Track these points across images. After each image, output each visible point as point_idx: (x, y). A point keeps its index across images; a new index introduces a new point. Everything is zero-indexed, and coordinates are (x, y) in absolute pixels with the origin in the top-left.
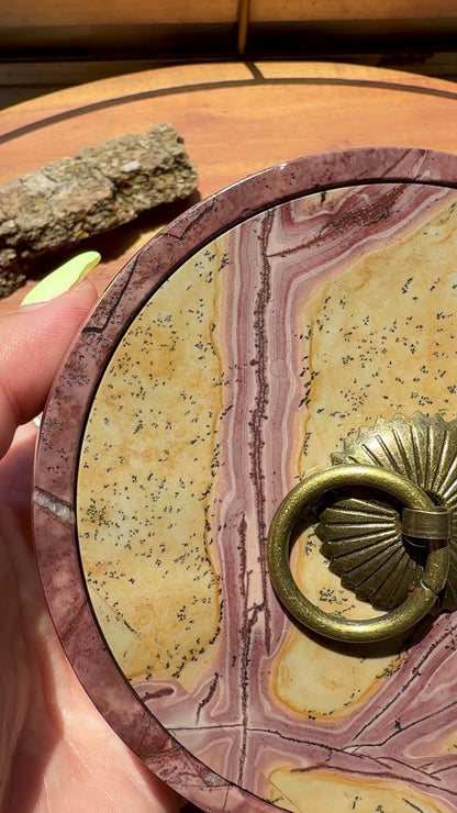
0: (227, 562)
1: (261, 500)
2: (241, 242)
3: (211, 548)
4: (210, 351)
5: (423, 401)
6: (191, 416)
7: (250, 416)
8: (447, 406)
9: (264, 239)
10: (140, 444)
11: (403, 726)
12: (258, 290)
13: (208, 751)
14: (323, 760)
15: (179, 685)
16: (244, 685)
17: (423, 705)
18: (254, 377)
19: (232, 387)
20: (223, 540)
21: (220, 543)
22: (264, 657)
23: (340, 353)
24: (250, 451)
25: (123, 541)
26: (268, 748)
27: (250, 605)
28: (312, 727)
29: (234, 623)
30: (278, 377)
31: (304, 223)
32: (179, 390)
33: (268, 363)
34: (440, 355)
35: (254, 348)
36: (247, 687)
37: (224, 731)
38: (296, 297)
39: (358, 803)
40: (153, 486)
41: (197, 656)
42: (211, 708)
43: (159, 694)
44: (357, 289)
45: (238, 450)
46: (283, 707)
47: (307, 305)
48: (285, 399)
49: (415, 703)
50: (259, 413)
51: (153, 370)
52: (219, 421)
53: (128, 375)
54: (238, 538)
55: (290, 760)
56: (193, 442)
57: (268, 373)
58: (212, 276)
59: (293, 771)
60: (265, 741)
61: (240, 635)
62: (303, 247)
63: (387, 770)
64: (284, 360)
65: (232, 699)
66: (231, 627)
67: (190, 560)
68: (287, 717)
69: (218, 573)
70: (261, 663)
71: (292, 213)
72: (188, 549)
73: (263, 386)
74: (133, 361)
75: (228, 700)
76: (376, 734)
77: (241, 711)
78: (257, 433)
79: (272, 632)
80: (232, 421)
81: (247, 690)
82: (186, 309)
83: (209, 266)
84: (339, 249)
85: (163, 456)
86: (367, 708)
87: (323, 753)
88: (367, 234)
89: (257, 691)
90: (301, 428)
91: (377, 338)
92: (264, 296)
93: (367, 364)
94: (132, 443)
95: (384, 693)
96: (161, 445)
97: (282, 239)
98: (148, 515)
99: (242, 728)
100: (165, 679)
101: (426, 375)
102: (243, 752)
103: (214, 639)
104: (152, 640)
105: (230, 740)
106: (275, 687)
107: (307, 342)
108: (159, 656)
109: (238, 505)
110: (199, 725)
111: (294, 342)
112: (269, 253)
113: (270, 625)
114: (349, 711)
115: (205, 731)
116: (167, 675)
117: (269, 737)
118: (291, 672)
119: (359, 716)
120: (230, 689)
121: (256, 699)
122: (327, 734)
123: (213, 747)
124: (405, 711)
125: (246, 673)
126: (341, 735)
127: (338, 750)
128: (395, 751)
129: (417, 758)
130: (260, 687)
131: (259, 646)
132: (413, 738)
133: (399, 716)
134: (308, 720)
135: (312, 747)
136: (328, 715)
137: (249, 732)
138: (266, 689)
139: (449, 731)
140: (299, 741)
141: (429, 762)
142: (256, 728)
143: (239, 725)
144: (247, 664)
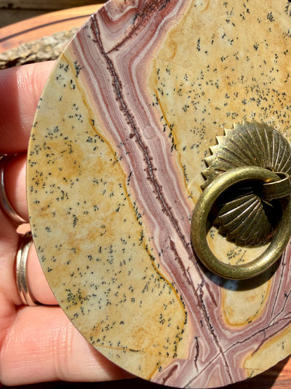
0: (173, 272)
1: (175, 222)
2: (83, 49)
3: (161, 270)
4: (98, 141)
6: (108, 193)
7: (145, 173)
8: (245, 113)
9: (98, 41)
10: (82, 232)
11: (288, 294)
12: (111, 82)
13: (210, 379)
14: (262, 338)
15: (179, 360)
16: (212, 332)
18: (136, 147)
19: (125, 160)
20: (165, 260)
21: (164, 263)
22: (216, 310)
23: (180, 106)
24: (156, 196)
25: (104, 303)
26: (237, 354)
27: (196, 287)
28: (252, 327)
29: (192, 303)
30: (151, 138)
31: (120, 20)
32: (90, 179)
33: (141, 132)
34: (231, 83)
35: (127, 125)
36: (214, 332)
37: (213, 363)
38: (137, 76)
39: (284, 344)
40: (105, 255)
41: (180, 336)
42: (201, 357)
43: (170, 374)
44: (172, 57)
45: (148, 199)
46: (235, 328)
47: (147, 81)
48: (161, 151)
49: (288, 279)
50: (150, 169)
51: (65, 173)
52: (128, 187)
53: (48, 188)
54: (172, 253)
55: (249, 350)
56: (118, 210)
57: (144, 139)
58: (74, 83)
59: (252, 355)
60: (234, 352)
61: (198, 307)
62: (127, 38)
64: (150, 125)
65: (209, 343)
66: (192, 306)
67: (152, 285)
68: (239, 331)
69: (170, 281)
70: (215, 313)
71: (109, 14)
72: (147, 280)
73: (144, 148)
74: (45, 174)
75: (208, 346)
76: (279, 307)
77: (217, 346)
78: (154, 182)
79: (213, 293)
80: (136, 183)
82: (66, 116)
83: (67, 76)
84: (150, 32)
85: (102, 231)
86: (271, 298)
87: (261, 335)
88: (163, 17)
89: (220, 330)
90: (179, 165)
91: (196, 87)
92: (117, 86)
93: (197, 106)
94: (75, 235)
95: (275, 285)
96: (97, 224)
97: (111, 37)
98: (111, 275)
99: (221, 355)
100: (170, 362)
101: (229, 100)
102: (227, 366)
103: (186, 320)
104: (152, 348)
105: (218, 366)
106: (227, 320)
107: (158, 107)
108: (160, 353)
109: (164, 234)
110: (200, 372)
111: (150, 109)
112: (106, 51)
113: (211, 290)
114: (264, 305)
115: (203, 373)
116: (170, 360)
117: (235, 348)
118: (231, 307)
119: (269, 304)
120: (206, 339)
121: (221, 334)
122: (260, 324)
123: (212, 376)
124: (286, 287)
125: (210, 325)
126: (265, 319)
127: (267, 328)
128: (289, 308)
130: (220, 326)
131: (211, 305)
133: (285, 290)
134: (249, 324)
135: (255, 336)
136: (256, 315)
137: (225, 354)
138: (223, 325)
140: (249, 338)
142: (227, 349)
143: (219, 354)
144: (209, 320)
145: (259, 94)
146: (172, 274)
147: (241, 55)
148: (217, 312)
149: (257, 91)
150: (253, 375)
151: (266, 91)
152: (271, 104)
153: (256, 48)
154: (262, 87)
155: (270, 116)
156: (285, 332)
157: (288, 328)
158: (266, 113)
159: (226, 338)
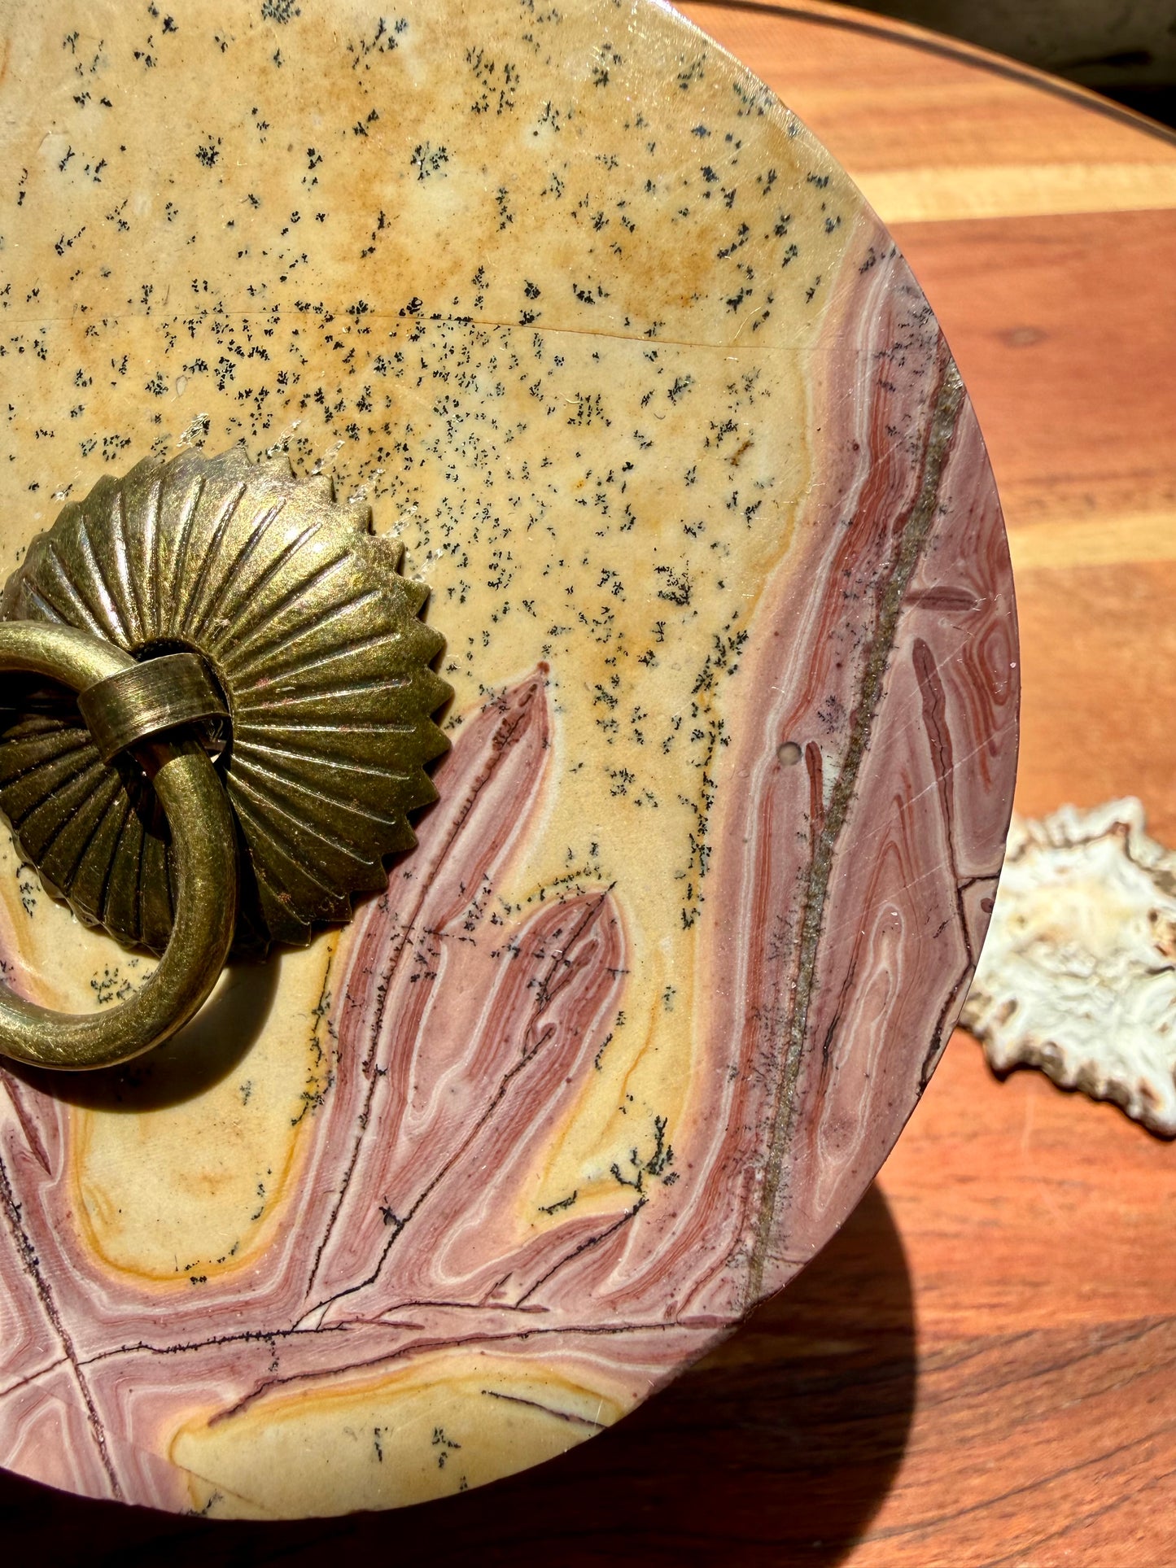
5: (111, 449)
8: (163, 429)
11: (401, 1213)
13: (27, 1444)
14: (263, 1369)
16: (33, 1267)
17: (422, 1142)
22: (45, 1187)
26: (142, 1390)
28: (207, 1303)
34: (99, 326)
36: (40, 1268)
37: (38, 1389)
39: (385, 1442)
46: (128, 1282)
49: (404, 1144)
55: (193, 1398)
59: (212, 1422)
60: (125, 1376)
63: (415, 1335)
65: (21, 1306)
68: (147, 1300)
70: (44, 1200)
76: (349, 1259)
77: (50, 1327)
79: (36, 1125)
81: (44, 1275)
86: (303, 1205)
87: (257, 1354)
89: (63, 1269)
95: (325, 1154)
99: (67, 1367)
101: (90, 389)
102: (96, 1422)
105: (57, 1404)
106: (94, 1241)
113: (26, 1106)
114: (268, 1229)
117: (129, 1363)
118: (112, 1195)
119: (295, 1231)
120: (10, 1287)
121: (67, 1283)
122: (247, 1303)
123: (32, 1432)
124: (389, 1177)
125: (25, 1237)
126: (276, 1293)
127: (285, 1334)
128: (411, 1282)
129: (468, 1277)
130: (65, 1256)
131: (25, 1165)
132: (439, 1233)
133: (381, 1192)
134: (191, 1288)
135: (227, 1348)
136: (229, 1258)
137: (86, 1370)
138: (79, 1255)
139: (512, 1180)
140: (196, 1347)
141: (500, 1277)
142: (96, 1354)
143: (59, 1362)
144: (19, 1216)
145: (226, 338)
147: (142, 205)
149: (216, 328)
150: (219, 1512)
151: (261, 320)
152: (288, 364)
153: (208, 157)
154: (238, 306)
155: (281, 421)
156: (384, 1385)
157: (408, 1372)
158: (265, 410)
159: (87, 1307)
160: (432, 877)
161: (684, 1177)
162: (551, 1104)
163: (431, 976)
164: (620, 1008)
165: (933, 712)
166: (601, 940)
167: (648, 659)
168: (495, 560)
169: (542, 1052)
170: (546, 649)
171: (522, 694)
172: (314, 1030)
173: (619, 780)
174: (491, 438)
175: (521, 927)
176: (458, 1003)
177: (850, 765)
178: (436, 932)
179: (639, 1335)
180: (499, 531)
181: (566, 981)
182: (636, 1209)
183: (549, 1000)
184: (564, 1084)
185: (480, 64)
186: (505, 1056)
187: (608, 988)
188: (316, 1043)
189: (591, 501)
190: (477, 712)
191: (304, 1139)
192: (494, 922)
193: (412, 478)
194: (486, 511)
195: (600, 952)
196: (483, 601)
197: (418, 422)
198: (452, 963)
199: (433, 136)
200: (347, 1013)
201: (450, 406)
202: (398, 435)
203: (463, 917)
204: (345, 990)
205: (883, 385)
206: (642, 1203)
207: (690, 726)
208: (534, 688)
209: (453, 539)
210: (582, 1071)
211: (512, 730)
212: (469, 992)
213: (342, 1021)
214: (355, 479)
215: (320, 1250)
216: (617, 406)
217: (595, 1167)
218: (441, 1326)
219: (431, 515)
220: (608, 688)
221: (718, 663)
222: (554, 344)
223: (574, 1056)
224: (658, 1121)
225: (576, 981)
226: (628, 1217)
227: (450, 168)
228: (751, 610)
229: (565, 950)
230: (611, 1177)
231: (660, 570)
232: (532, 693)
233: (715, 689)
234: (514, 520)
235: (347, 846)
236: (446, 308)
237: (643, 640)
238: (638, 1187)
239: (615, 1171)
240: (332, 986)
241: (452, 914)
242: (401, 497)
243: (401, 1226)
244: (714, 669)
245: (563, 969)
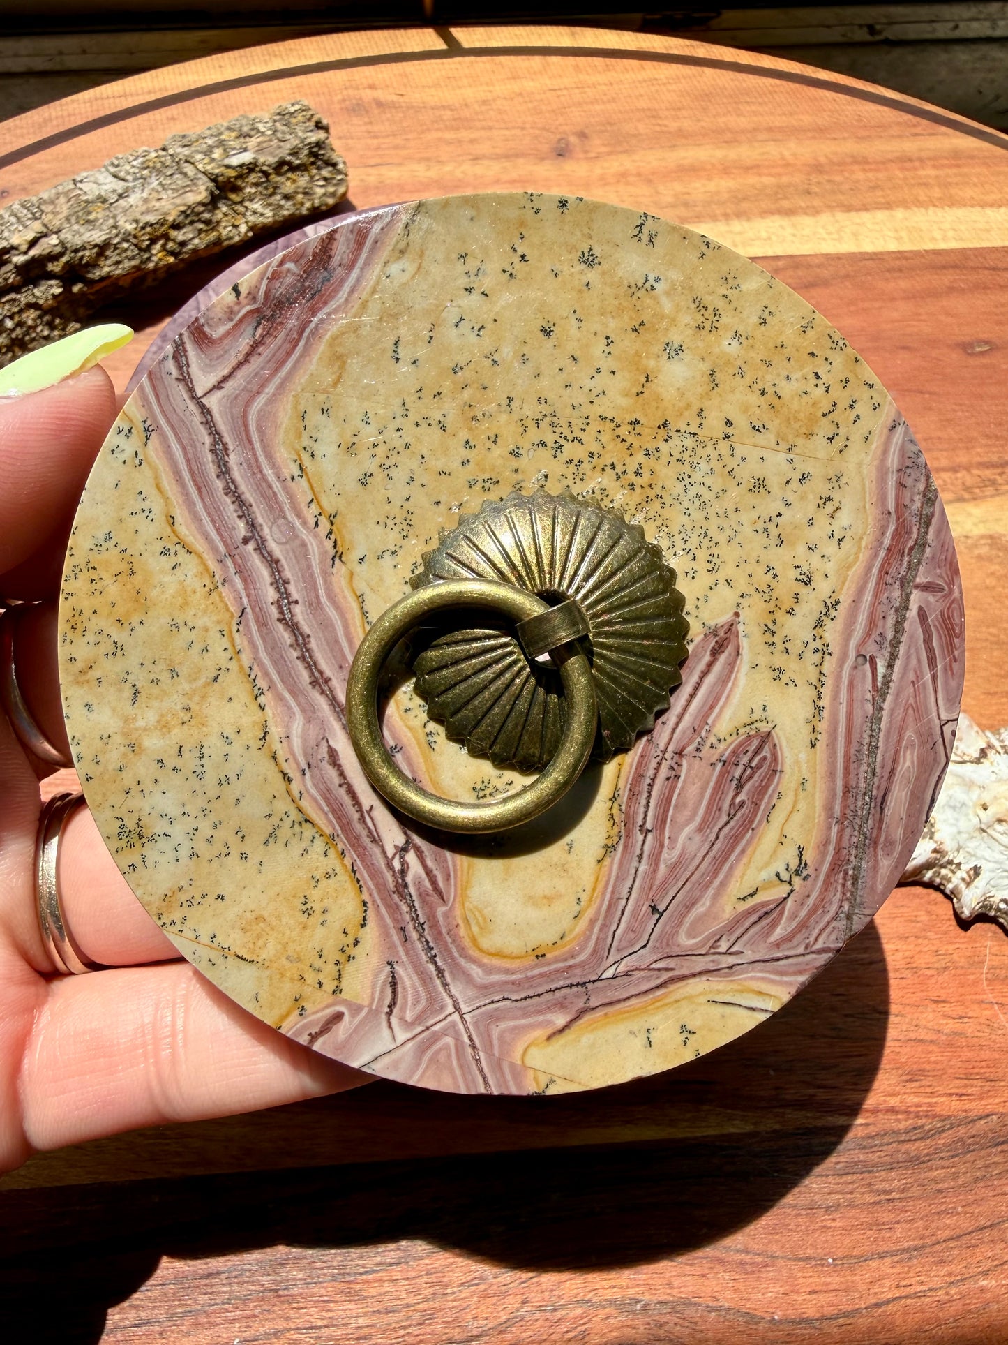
0: (334, 811)
1: (340, 709)
2: (157, 396)
3: (305, 803)
4: (182, 552)
5: (487, 485)
6: (196, 649)
7: (274, 610)
8: (519, 477)
9: (185, 379)
10: (147, 716)
11: (661, 908)
12: (208, 446)
13: (427, 1067)
14: (581, 1004)
15: (346, 1003)
16: (433, 959)
17: (673, 868)
18: (256, 561)
19: (233, 585)
20: (315, 785)
21: (313, 791)
22: (441, 910)
23: (352, 475)
24: (295, 654)
25: (184, 852)
26: (505, 1025)
27: (390, 851)
28: (546, 969)
29: (381, 886)
30: (286, 543)
31: (228, 334)
32: (165, 620)
33: (266, 531)
34: (480, 416)
35: (237, 519)
36: (438, 959)
37: (435, 1032)
38: (260, 430)
39: (653, 1036)
40: (189, 762)
41: (352, 951)
42: (403, 1009)
43: (327, 1027)
44: (335, 384)
45: (279, 661)
46: (496, 962)
47: (281, 434)
48: (309, 567)
49: (663, 869)
50: (285, 601)
51: (120, 611)
52: (236, 636)
53: (90, 637)
54: (332, 773)
55: (538, 1025)
56: (216, 679)
57: (272, 545)
58: (140, 456)
59: (549, 1038)
60: (494, 1017)
61: (395, 896)
62: (240, 365)
63: (670, 974)
64: (285, 518)
65: (424, 984)
66: (379, 892)
67: (285, 832)
68: (508, 971)
69: (328, 831)
70: (441, 919)
71: (206, 329)
72: (274, 820)
73: (273, 563)
74: (87, 613)
75: (420, 989)
76: (632, 935)
77: (444, 994)
78: (293, 627)
79: (435, 872)
80: (254, 628)
81: (439, 963)
82: (125, 514)
83: (129, 447)
84: (288, 346)
85: (185, 716)
86: (604, 908)
87: (577, 996)
88: (314, 311)
89: (453, 958)
90: (348, 593)
91: (391, 434)
92: (220, 451)
93: (393, 472)
94: (134, 719)
95: (617, 877)
96: (175, 702)
97: (208, 368)
98: (201, 802)
99: (456, 1017)
100: (325, 1003)
101: (474, 451)
102: (474, 1047)
103: (364, 919)
104: (284, 961)
105: (449, 1040)
106: (474, 940)
107: (303, 482)
108: (302, 978)
109: (313, 732)
110: (399, 1042)
111: (286, 489)
112: (199, 393)
113: (430, 863)
114: (583, 923)
115: (410, 1045)
116: (324, 997)
117: (496, 1009)
118: (485, 911)
119: (600, 922)
120: (417, 973)
121: (456, 968)
122: (571, 967)
123: (431, 1059)
124: (655, 888)
125: (427, 942)
126: (588, 958)
127: (594, 981)
128: (668, 945)
129: (700, 939)
130: (454, 950)
131: (428, 898)
132: (682, 916)
133: (650, 896)
134: (536, 961)
135: (558, 993)
136: (559, 942)
137: (467, 1017)
138: (463, 949)
139: (723, 884)
140: (539, 995)
141: (718, 937)
142: (474, 1007)
143: (450, 1014)
144: (424, 929)
145: (558, 430)
146: (331, 816)
147: (507, 352)
148: (447, 915)
149: (552, 424)
150: (553, 1091)
151: (578, 423)
152: (595, 448)
153: (547, 332)
154: (566, 414)
155: (591, 478)
156: (653, 1003)
157: (666, 995)
158: (581, 471)
159: (469, 979)
160: (677, 724)
161: (813, 876)
162: (744, 842)
163: (678, 777)
164: (779, 790)
165: (928, 641)
166: (768, 755)
167: (791, 612)
168: (710, 558)
169: (739, 815)
170: (738, 605)
171: (726, 628)
172: (611, 809)
173: (777, 673)
174: (707, 495)
175: (726, 750)
176: (693, 791)
177: (890, 666)
178: (680, 753)
179: (791, 961)
180: (712, 544)
181: (750, 777)
182: (789, 894)
183: (742, 787)
184: (750, 831)
185: (700, 306)
186: (719, 818)
187: (773, 781)
188: (612, 816)
189: (761, 531)
190: (702, 636)
191: (605, 870)
192: (712, 747)
193: (666, 513)
194: (705, 533)
195: (768, 761)
196: (704, 579)
197: (668, 484)
198: (688, 771)
199: (676, 338)
200: (630, 799)
201: (686, 477)
202: (657, 490)
203: (694, 745)
204: (629, 786)
205: (901, 485)
206: (792, 891)
207: (812, 645)
208: (732, 625)
209: (688, 546)
210: (760, 823)
211: (720, 646)
212: (698, 785)
213: (627, 803)
214: (633, 511)
215: (615, 932)
216: (774, 483)
217: (767, 874)
218: (684, 967)
219: (676, 533)
220: (771, 626)
221: (826, 615)
222: (740, 451)
223: (756, 816)
224: (799, 847)
225: (756, 777)
226: (785, 899)
227: (686, 355)
228: (841, 589)
229: (750, 761)
230: (776, 879)
231: (796, 567)
232: (731, 626)
233: (825, 628)
234: (722, 538)
235: (642, 705)
236: (683, 427)
237: (787, 603)
238: (790, 883)
239: (778, 875)
240: (621, 785)
241: (688, 744)
242: (659, 523)
243: (661, 915)
244: (823, 618)
245: (749, 771)
